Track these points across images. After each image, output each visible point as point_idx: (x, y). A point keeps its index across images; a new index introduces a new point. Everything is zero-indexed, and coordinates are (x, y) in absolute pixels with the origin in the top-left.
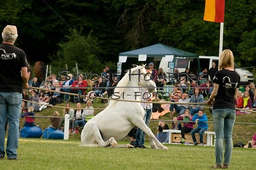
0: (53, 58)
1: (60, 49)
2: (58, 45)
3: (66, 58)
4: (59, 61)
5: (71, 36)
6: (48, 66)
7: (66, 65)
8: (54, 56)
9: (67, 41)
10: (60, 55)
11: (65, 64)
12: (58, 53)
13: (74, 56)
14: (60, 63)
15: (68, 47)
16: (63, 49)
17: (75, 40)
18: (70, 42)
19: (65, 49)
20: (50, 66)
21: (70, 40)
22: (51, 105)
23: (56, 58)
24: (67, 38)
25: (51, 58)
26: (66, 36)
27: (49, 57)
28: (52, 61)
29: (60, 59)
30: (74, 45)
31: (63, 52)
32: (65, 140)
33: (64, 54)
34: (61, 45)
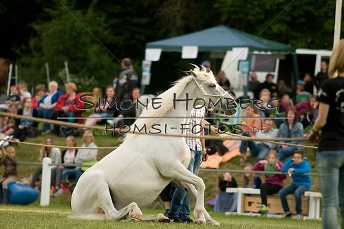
0: (22, 51)
1: (35, 34)
2: (31, 28)
3: (45, 51)
4: (32, 56)
5: (56, 9)
6: (11, 66)
7: (47, 65)
8: (24, 47)
9: (48, 19)
10: (35, 47)
11: (45, 62)
12: (32, 42)
13: (61, 47)
14: (34, 60)
15: (51, 30)
16: (40, 35)
17: (64, 17)
18: (53, 22)
19: (44, 34)
20: (16, 67)
21: (55, 18)
22: (17, 141)
23: (28, 52)
24: (48, 13)
25: (18, 51)
26: (47, 10)
27: (13, 49)
28: (20, 57)
29: (35, 54)
30: (62, 27)
31: (41, 40)
32: (43, 207)
33: (43, 44)
34: (36, 27)
